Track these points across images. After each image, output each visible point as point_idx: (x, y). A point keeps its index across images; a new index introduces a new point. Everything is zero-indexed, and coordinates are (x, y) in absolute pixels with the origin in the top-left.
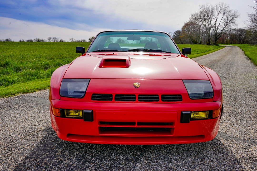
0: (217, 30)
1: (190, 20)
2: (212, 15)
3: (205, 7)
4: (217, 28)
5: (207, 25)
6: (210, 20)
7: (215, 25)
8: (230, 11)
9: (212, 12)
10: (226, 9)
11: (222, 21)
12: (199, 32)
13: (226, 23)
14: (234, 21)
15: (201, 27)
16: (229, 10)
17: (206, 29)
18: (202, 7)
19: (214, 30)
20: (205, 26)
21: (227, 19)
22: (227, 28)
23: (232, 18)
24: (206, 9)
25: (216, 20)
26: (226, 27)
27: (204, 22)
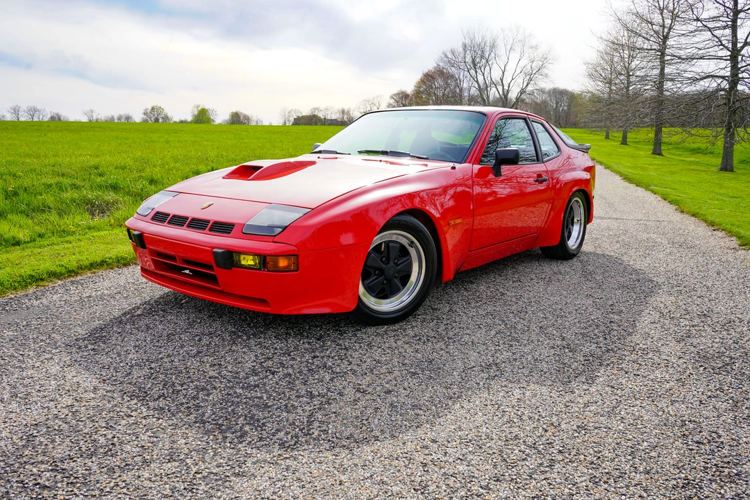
0: (508, 93)
1: (435, 65)
2: (493, 54)
3: (476, 33)
4: (506, 88)
5: (480, 78)
6: (488, 68)
7: (502, 80)
8: (535, 47)
9: (493, 46)
10: (527, 40)
11: (518, 71)
12: (461, 96)
13: (528, 77)
14: (545, 71)
15: (465, 85)
16: (533, 44)
17: (480, 89)
18: (468, 32)
19: (501, 93)
20: (477, 82)
21: (529, 67)
22: (530, 88)
23: (541, 63)
24: (478, 40)
25: (503, 69)
26: (527, 85)
27: (472, 72)
